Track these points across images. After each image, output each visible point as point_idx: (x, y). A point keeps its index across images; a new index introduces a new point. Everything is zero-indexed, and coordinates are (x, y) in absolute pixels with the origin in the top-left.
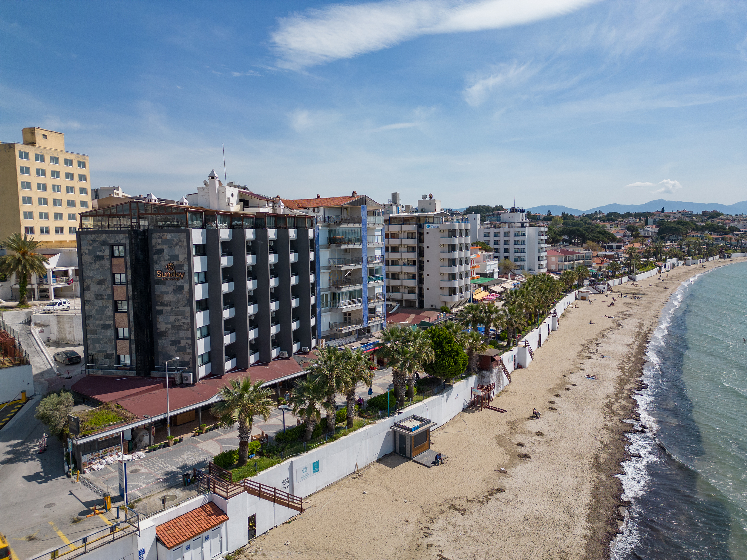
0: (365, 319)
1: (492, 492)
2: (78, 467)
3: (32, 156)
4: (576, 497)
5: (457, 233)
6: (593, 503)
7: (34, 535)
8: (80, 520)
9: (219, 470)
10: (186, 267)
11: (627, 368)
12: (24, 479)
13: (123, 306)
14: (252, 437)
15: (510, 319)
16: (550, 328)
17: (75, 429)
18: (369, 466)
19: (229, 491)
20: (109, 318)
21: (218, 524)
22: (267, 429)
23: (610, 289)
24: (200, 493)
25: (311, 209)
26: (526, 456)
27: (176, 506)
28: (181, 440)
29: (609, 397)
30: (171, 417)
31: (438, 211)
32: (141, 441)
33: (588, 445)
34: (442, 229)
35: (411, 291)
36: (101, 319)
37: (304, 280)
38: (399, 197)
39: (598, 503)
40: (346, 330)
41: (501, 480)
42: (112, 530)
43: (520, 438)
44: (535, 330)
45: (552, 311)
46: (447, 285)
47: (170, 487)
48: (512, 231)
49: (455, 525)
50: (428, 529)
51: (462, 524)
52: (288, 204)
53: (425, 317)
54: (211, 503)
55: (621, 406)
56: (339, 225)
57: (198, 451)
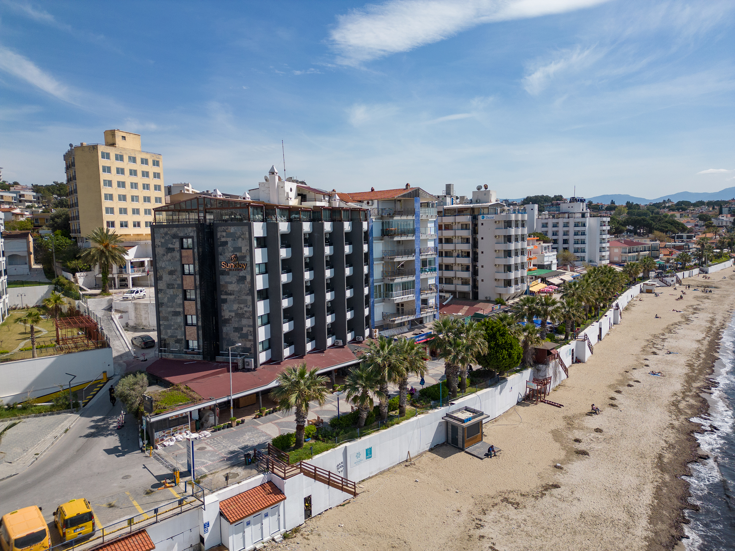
0: (418, 310)
1: (547, 488)
2: (151, 443)
3: (113, 156)
4: (636, 497)
5: (513, 224)
6: (656, 504)
7: (114, 502)
8: (152, 492)
9: (277, 451)
10: (248, 259)
11: (696, 365)
12: (104, 452)
13: (191, 295)
14: (308, 421)
15: (569, 311)
16: (612, 322)
17: (149, 407)
18: (421, 455)
19: (286, 472)
20: (179, 306)
21: (276, 503)
22: (323, 415)
23: (679, 282)
24: (260, 472)
25: (366, 202)
26: (584, 453)
27: (238, 483)
28: (243, 422)
29: (676, 394)
30: (234, 400)
31: (493, 202)
32: (207, 421)
33: (651, 444)
34: (497, 219)
35: (465, 282)
36: (172, 307)
37: (358, 271)
38: (453, 188)
39: (660, 504)
40: (398, 320)
41: (557, 476)
42: (180, 502)
43: (577, 434)
44: (595, 323)
45: (614, 304)
46: (502, 276)
47: (233, 466)
48: (572, 222)
49: (507, 519)
50: (480, 520)
51: (515, 518)
52: (344, 198)
53: (479, 309)
54: (270, 482)
55: (689, 405)
56: (393, 217)
57: (258, 433)
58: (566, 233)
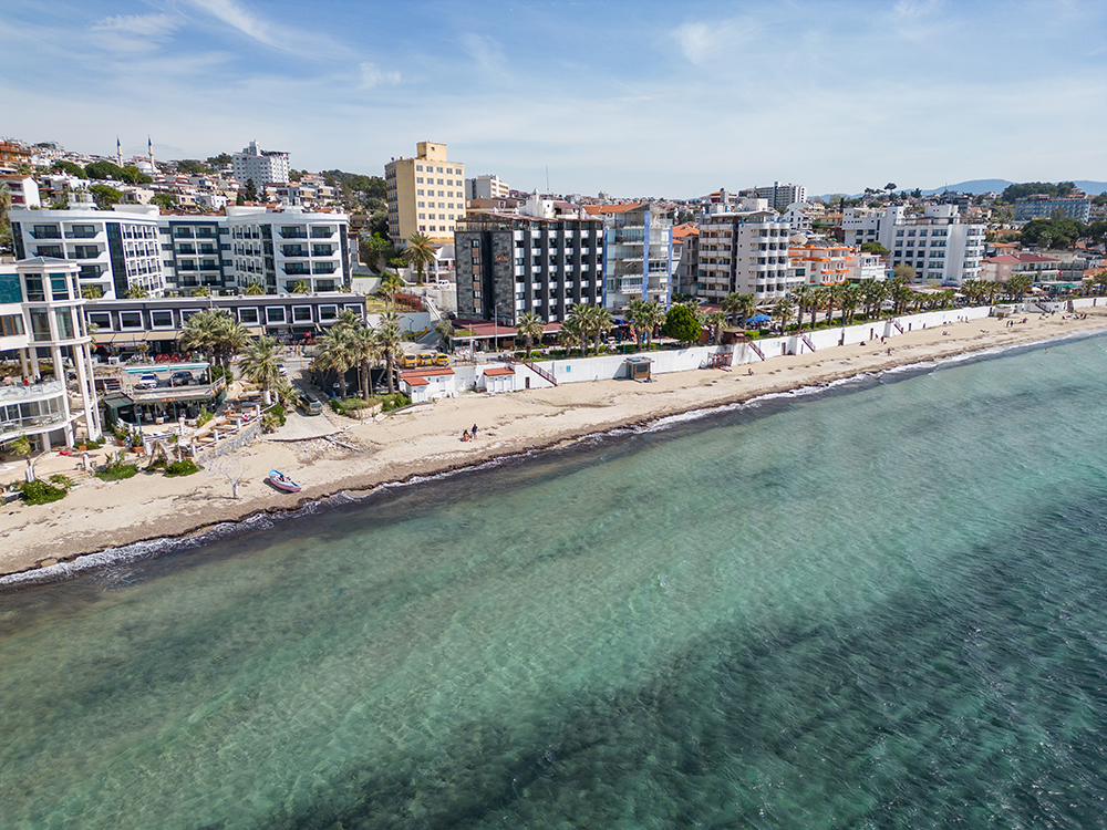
3: (425, 168)
5: (769, 233)
10: (511, 255)
13: (477, 278)
18: (606, 379)
19: (518, 365)
20: (470, 286)
21: (511, 374)
23: (1069, 308)
24: (505, 363)
25: (607, 214)
26: (710, 385)
27: (494, 365)
30: (497, 338)
32: (482, 346)
34: (754, 228)
35: (724, 288)
36: (466, 285)
37: (592, 268)
41: (678, 389)
43: (720, 380)
44: (838, 329)
46: (756, 282)
48: (930, 229)
54: (509, 367)
56: (625, 227)
58: (922, 244)
